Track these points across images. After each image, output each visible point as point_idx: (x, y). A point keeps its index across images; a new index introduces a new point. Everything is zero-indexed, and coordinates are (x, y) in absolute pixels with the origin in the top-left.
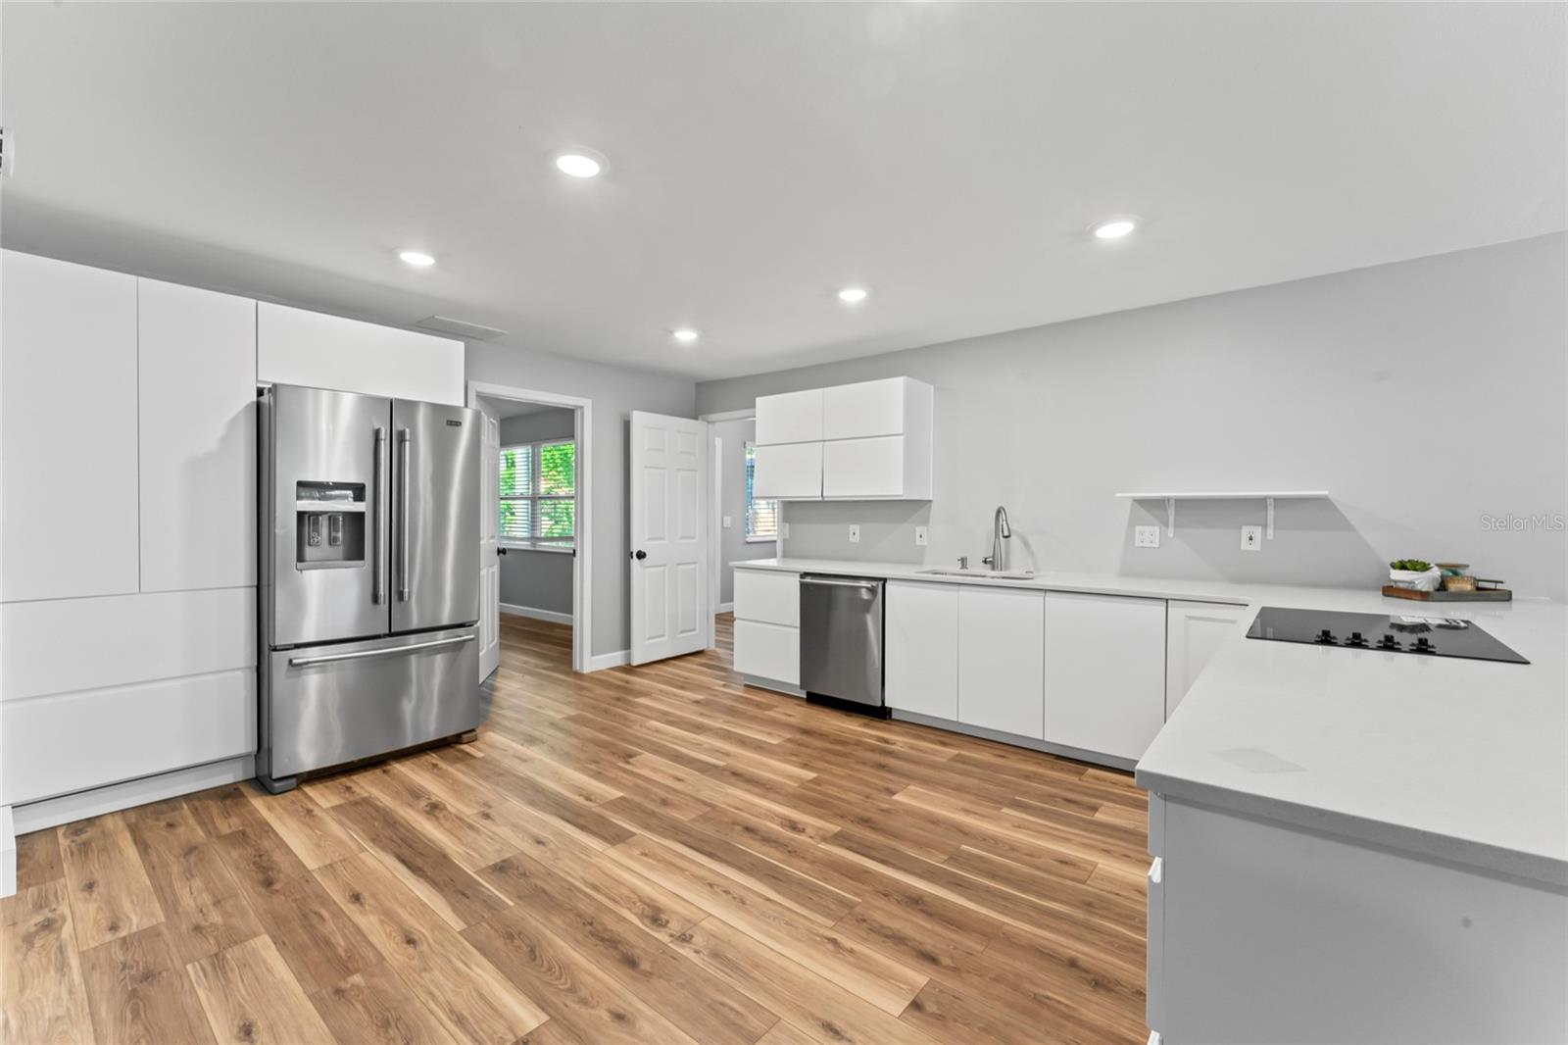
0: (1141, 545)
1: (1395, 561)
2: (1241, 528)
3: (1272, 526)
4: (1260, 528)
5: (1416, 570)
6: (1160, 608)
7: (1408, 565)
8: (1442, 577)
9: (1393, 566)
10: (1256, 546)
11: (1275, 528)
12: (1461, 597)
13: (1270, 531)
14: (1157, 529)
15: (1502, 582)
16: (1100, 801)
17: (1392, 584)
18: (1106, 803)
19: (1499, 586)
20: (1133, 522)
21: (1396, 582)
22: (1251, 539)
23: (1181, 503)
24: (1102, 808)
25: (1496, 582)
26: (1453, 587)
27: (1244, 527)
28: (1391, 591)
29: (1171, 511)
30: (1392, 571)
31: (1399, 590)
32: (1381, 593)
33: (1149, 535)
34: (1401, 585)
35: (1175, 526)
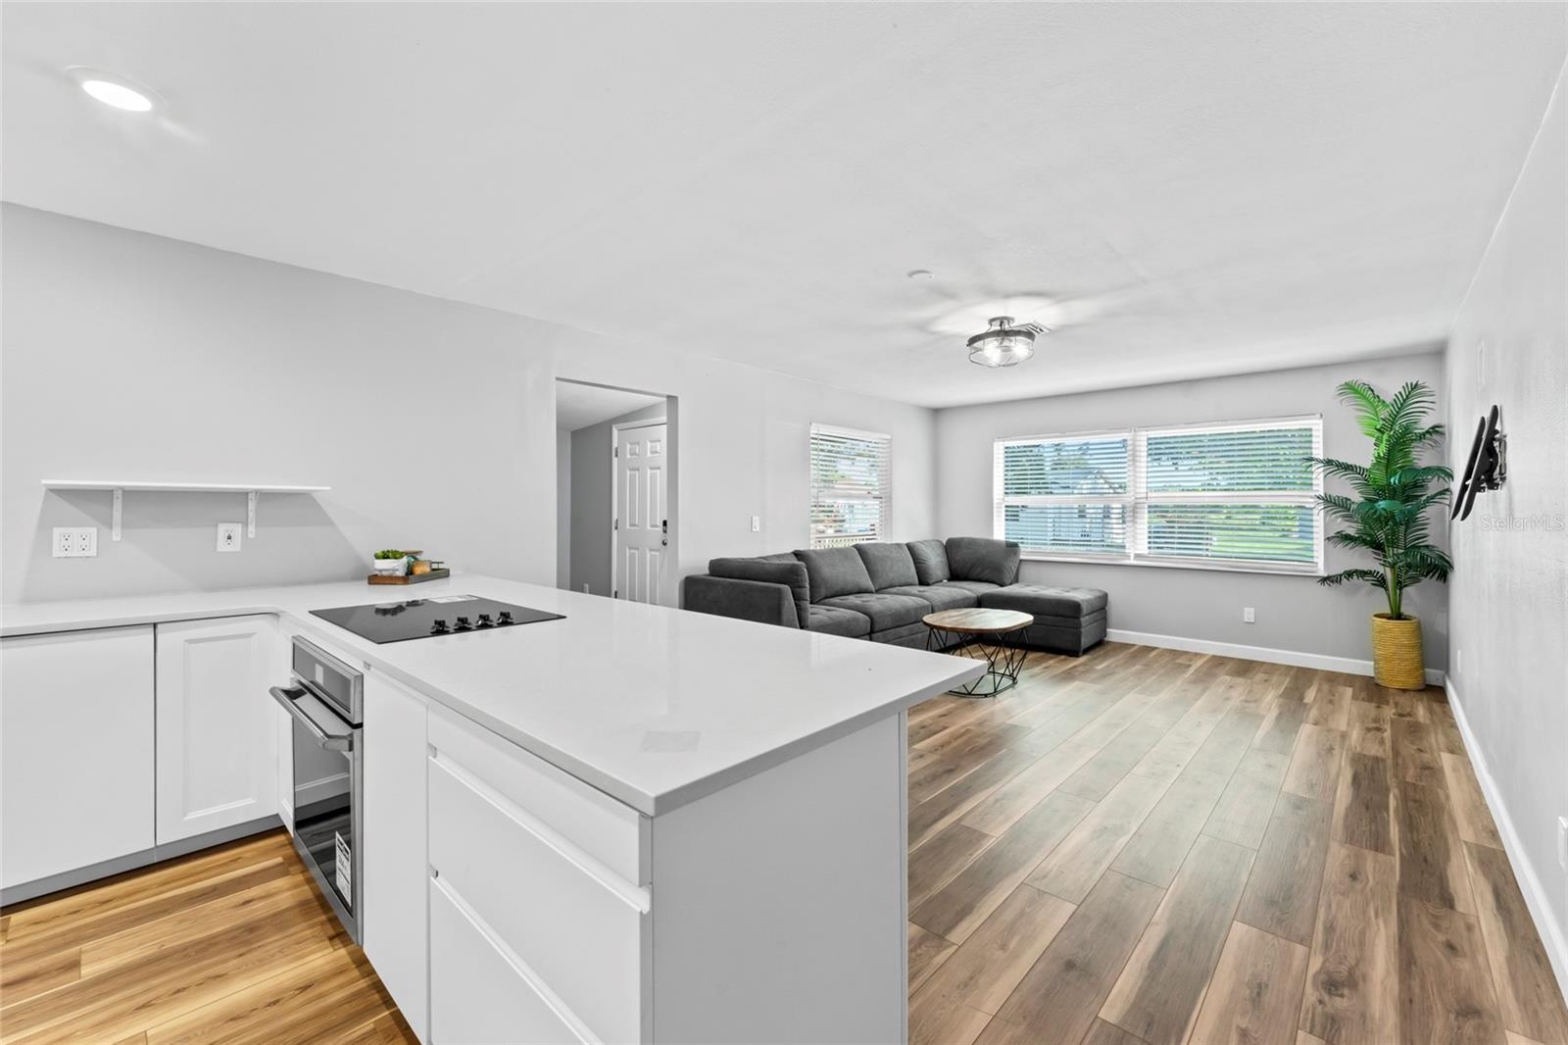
0: (65, 554)
1: (379, 552)
2: (217, 526)
3: (254, 524)
4: (240, 525)
5: (396, 558)
6: (147, 636)
7: (390, 555)
8: (408, 563)
9: (377, 557)
10: (236, 546)
11: (256, 526)
12: (424, 578)
13: (252, 529)
14: (93, 531)
15: (442, 563)
16: (74, 950)
17: (377, 573)
18: (85, 946)
19: (441, 566)
20: (46, 524)
21: (380, 571)
22: (229, 538)
23: (131, 495)
24: (83, 957)
25: (438, 563)
26: (418, 570)
27: (220, 525)
28: (375, 579)
29: (118, 505)
30: (377, 561)
31: (383, 577)
32: (367, 581)
33: (79, 539)
34: (384, 573)
35: (124, 526)
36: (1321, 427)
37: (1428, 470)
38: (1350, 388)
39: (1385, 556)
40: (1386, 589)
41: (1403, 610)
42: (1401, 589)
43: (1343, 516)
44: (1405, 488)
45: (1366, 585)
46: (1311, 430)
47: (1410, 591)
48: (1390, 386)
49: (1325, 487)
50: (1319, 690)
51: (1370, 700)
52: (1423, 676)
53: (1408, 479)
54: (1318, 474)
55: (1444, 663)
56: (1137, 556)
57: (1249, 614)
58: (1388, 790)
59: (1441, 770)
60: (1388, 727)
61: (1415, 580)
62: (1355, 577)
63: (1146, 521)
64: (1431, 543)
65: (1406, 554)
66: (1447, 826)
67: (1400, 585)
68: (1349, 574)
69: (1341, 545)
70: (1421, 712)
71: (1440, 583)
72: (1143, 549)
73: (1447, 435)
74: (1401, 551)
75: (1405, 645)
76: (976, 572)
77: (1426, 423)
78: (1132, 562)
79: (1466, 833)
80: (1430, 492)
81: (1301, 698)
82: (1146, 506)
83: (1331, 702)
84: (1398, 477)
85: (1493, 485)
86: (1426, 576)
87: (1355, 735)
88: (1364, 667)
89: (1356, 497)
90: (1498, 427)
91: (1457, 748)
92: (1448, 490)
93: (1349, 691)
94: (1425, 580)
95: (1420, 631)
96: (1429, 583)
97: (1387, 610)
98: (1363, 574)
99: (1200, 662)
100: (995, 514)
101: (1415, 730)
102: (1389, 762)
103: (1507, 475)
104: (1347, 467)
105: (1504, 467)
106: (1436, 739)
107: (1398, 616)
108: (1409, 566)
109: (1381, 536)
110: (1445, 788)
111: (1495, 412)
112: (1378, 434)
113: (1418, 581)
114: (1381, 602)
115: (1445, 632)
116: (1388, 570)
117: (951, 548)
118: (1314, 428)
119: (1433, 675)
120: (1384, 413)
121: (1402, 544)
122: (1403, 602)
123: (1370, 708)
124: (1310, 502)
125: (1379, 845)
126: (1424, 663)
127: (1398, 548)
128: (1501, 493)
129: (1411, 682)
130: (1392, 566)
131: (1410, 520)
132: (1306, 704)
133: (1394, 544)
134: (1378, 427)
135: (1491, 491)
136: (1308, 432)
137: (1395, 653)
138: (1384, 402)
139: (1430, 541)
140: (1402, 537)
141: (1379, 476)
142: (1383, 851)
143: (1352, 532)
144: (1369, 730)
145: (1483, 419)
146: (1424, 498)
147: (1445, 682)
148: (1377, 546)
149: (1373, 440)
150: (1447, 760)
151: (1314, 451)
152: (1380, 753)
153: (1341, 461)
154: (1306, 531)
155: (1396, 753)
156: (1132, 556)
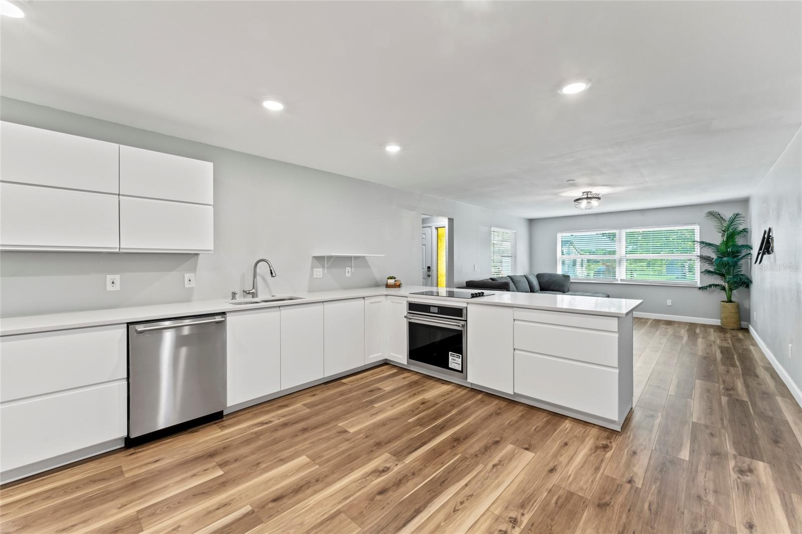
36: (699, 229)
37: (742, 246)
38: (711, 214)
39: (725, 279)
40: (726, 291)
41: (732, 299)
42: (731, 291)
43: (709, 263)
44: (733, 252)
45: (718, 290)
46: (694, 230)
47: (734, 292)
48: (728, 214)
49: (700, 252)
50: (700, 329)
51: (721, 332)
52: (740, 324)
53: (735, 249)
54: (698, 247)
55: (748, 319)
56: (621, 280)
57: (669, 302)
58: (733, 355)
59: (751, 351)
60: (729, 339)
61: (737, 288)
62: (712, 287)
63: (625, 266)
64: (742, 273)
65: (734, 277)
66: (755, 363)
67: (731, 290)
68: (710, 286)
69: (707, 275)
70: (740, 335)
71: (746, 289)
72: (624, 277)
73: (749, 232)
74: (731, 277)
75: (733, 312)
76: (552, 287)
77: (741, 228)
78: (619, 282)
79: (760, 363)
80: (743, 254)
81: (695, 332)
82: (625, 260)
83: (706, 333)
84: (731, 248)
85: (769, 253)
86: (741, 286)
87: (718, 341)
88: (717, 322)
89: (714, 256)
90: (771, 234)
91: (755, 344)
92: (750, 253)
93: (712, 330)
94: (741, 288)
95: (738, 307)
96: (742, 289)
97: (726, 300)
98: (716, 285)
99: (650, 321)
100: (558, 263)
101: (739, 340)
102: (732, 348)
103: (774, 250)
104: (710, 245)
105: (773, 247)
106: (747, 342)
107: (730, 301)
108: (735, 282)
109: (724, 271)
110: (752, 354)
111: (770, 230)
112: (723, 232)
113: (738, 288)
114: (723, 296)
115: (748, 308)
116: (726, 284)
117: (539, 277)
118: (695, 229)
119: (744, 324)
120: (725, 224)
121: (732, 274)
122: (732, 296)
123: (722, 335)
124: (694, 258)
125: (734, 365)
126: (740, 320)
127: (730, 275)
128: (772, 255)
129: (735, 326)
130: (728, 282)
131: (735, 264)
132: (697, 334)
133: (728, 273)
134: (723, 229)
135: (768, 255)
136: (693, 231)
137: (729, 315)
138: (724, 220)
139: (743, 273)
140: (732, 272)
141: (723, 248)
142: (735, 367)
143: (712, 269)
144: (723, 340)
145: (765, 231)
146: (740, 257)
147: (748, 326)
148: (722, 275)
149: (721, 234)
150: (752, 348)
151: (695, 238)
152: (728, 346)
153: (707, 242)
154: (691, 269)
155: (734, 346)
156: (619, 280)
